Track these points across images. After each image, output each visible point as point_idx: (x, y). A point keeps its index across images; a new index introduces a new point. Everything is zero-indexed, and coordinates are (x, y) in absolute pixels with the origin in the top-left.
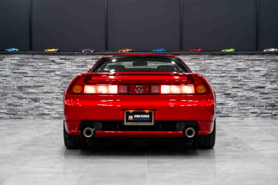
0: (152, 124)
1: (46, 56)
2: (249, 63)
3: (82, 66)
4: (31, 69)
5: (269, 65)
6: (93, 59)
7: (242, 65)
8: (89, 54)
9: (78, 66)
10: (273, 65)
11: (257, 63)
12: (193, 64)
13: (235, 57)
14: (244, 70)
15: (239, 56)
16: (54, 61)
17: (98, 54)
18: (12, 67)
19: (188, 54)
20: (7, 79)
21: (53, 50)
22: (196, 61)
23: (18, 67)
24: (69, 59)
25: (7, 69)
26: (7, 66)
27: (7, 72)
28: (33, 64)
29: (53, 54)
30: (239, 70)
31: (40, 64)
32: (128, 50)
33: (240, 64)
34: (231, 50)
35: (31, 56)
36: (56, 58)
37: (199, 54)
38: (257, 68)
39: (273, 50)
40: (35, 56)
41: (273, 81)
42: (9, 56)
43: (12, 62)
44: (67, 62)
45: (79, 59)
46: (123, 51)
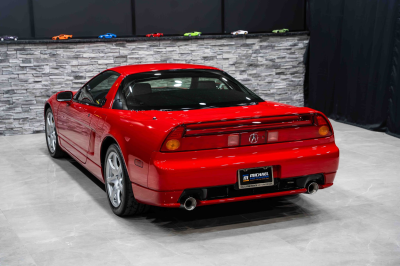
0: (273, 183)
2: (217, 48)
5: (239, 51)
6: (16, 50)
7: (209, 52)
8: (12, 43)
10: (243, 51)
11: (226, 49)
12: (152, 53)
13: (200, 42)
14: (211, 58)
15: (206, 42)
17: (26, 43)
19: (145, 41)
22: (155, 49)
30: (205, 58)
33: (207, 51)
34: (197, 33)
37: (159, 40)
38: (225, 56)
39: (242, 32)
41: (244, 71)
46: (62, 38)
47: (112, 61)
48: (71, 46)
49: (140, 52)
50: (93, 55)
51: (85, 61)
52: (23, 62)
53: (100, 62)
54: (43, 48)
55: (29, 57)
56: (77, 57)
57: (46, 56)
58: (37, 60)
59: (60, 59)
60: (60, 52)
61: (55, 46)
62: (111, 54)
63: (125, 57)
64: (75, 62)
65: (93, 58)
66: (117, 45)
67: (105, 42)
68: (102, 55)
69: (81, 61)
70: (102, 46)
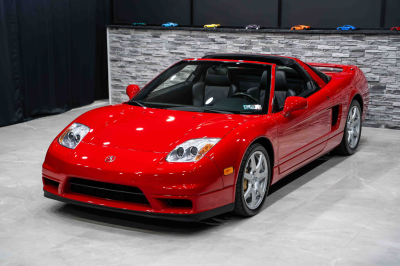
1: (205, 34)
3: (246, 48)
4: (189, 48)
6: (259, 38)
8: (253, 31)
9: (241, 47)
12: (395, 48)
16: (213, 40)
18: (170, 45)
19: (388, 34)
20: (165, 60)
21: (213, 25)
23: (174, 46)
24: (231, 38)
25: (164, 48)
26: (164, 45)
27: (164, 52)
28: (191, 43)
29: (211, 30)
31: (199, 43)
32: (303, 27)
35: (188, 33)
36: (216, 37)
40: (194, 33)
42: (166, 32)
43: (170, 39)
44: (229, 42)
45: (243, 38)
46: (297, 28)
47: (347, 55)
48: (306, 37)
49: (380, 47)
50: (327, 47)
51: (319, 53)
52: (263, 49)
53: (334, 55)
54: (281, 38)
55: (268, 45)
56: (311, 49)
57: (283, 46)
58: (275, 48)
59: (296, 49)
60: (296, 42)
61: (292, 36)
62: (347, 48)
63: (363, 51)
64: (309, 53)
65: (327, 50)
66: (354, 38)
67: (341, 34)
68: (337, 47)
69: (315, 52)
70: (338, 38)
